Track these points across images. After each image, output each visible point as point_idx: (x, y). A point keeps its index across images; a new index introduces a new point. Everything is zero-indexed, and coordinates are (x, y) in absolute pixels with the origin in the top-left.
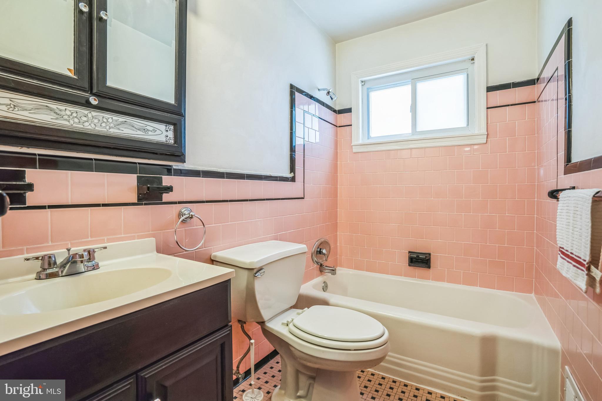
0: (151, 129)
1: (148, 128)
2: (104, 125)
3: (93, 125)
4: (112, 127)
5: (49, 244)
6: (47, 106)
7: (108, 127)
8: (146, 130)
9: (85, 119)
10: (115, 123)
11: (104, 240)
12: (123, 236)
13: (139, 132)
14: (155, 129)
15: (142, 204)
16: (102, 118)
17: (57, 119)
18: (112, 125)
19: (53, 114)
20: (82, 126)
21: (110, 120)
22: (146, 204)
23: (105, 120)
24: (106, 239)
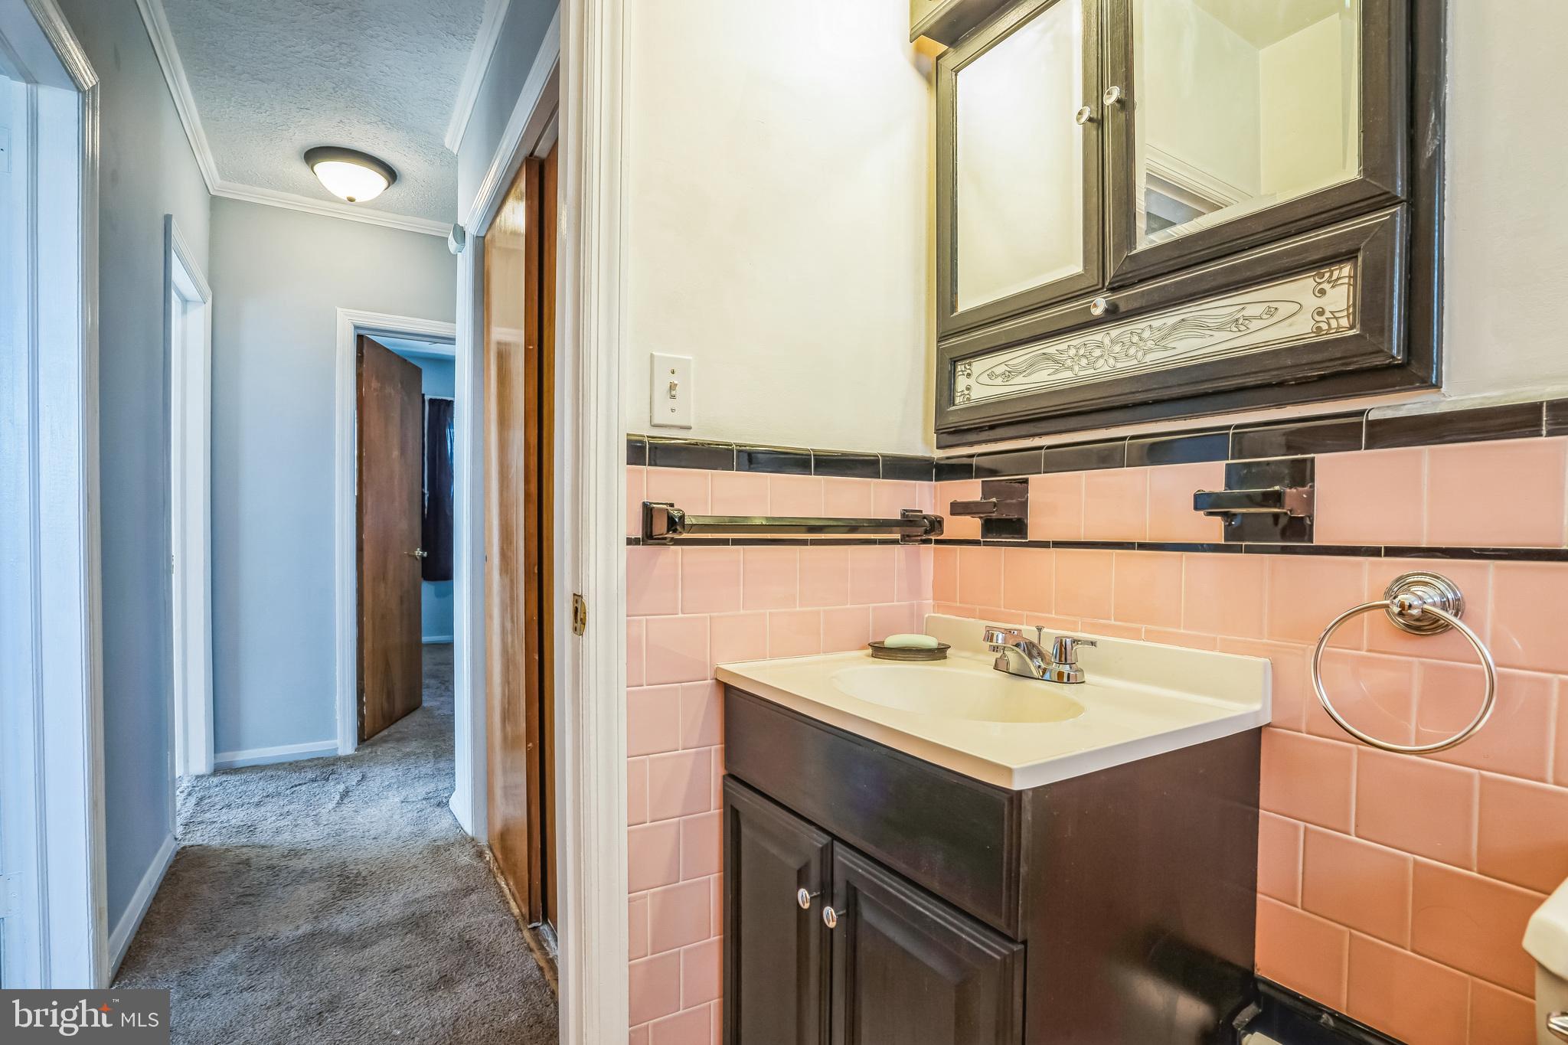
0: (1262, 308)
1: (1251, 311)
2: (1132, 351)
3: (1111, 361)
4: (1151, 350)
5: (1050, 616)
6: (1044, 354)
7: (1140, 354)
8: (1241, 321)
9: (1097, 353)
10: (1157, 335)
11: (1139, 630)
12: (1182, 631)
13: (1220, 336)
14: (1271, 304)
15: (1237, 550)
16: (1129, 335)
17: (1057, 371)
18: (1150, 344)
19: (1051, 364)
20: (1093, 371)
21: (1146, 334)
22: (1250, 550)
23: (1135, 339)
24: (1144, 629)
